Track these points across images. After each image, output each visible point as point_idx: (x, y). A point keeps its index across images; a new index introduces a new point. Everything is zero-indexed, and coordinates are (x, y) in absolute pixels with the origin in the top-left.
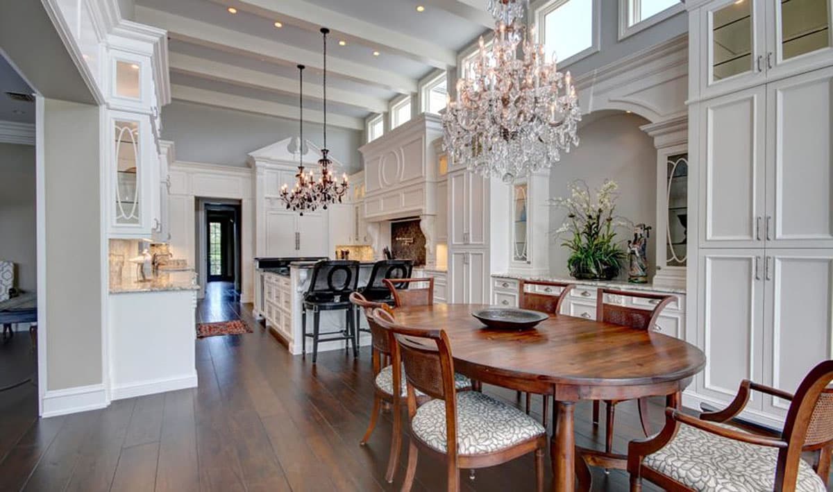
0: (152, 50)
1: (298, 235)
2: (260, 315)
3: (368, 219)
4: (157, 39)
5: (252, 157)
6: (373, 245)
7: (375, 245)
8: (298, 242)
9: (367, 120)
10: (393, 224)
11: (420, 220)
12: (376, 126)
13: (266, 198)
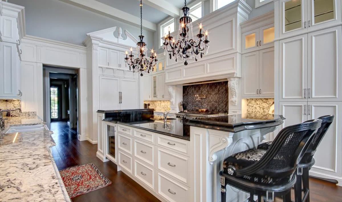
0: (18, 15)
1: (120, 93)
2: (107, 158)
3: (168, 83)
4: (20, 10)
5: (89, 37)
6: (171, 100)
7: (173, 100)
8: (121, 98)
9: (159, 25)
10: (184, 87)
11: (228, 81)
12: (165, 28)
13: (99, 67)
